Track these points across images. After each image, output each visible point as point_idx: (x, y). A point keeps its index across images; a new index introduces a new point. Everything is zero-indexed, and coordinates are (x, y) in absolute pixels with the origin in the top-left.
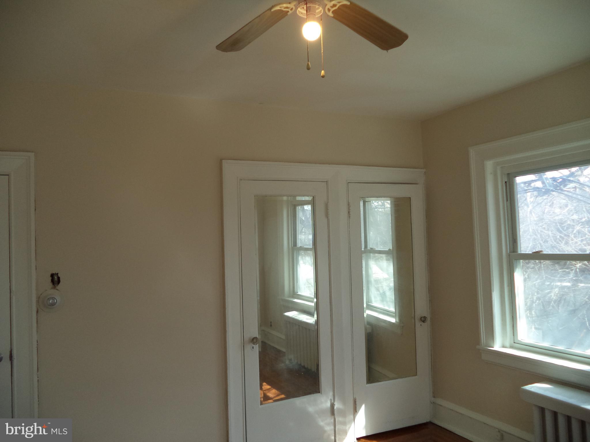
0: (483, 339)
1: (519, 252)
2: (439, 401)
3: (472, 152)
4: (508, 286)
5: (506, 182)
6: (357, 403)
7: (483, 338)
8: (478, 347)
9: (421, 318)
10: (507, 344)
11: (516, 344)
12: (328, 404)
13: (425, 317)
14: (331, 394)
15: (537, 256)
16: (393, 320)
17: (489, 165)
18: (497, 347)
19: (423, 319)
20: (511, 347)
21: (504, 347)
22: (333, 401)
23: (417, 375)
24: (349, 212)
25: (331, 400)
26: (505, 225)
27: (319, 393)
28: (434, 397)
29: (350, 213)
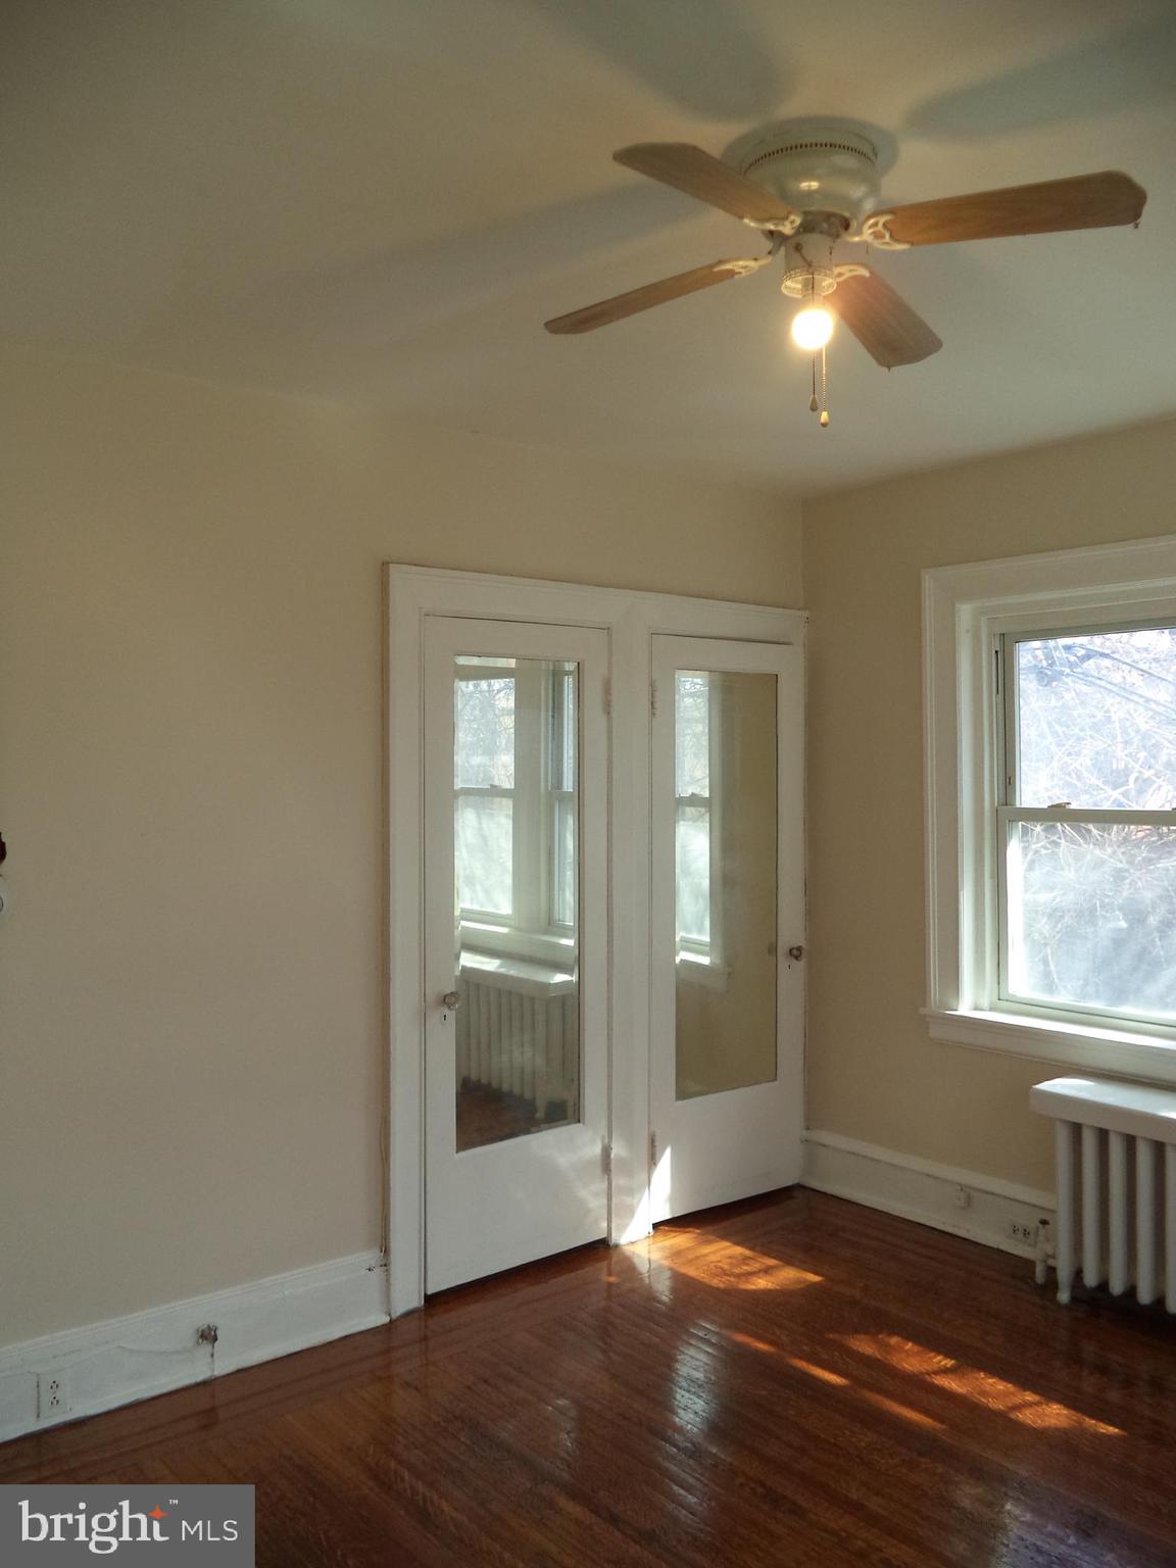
0: (935, 995)
1: (1018, 805)
2: (823, 1136)
3: (929, 581)
4: (992, 877)
5: (997, 652)
6: (657, 1143)
7: (935, 989)
8: (922, 1011)
9: (791, 950)
10: (985, 1003)
11: (1002, 1000)
12: (598, 1149)
13: (799, 949)
14: (604, 1123)
15: (1057, 814)
16: (705, 960)
17: (965, 612)
18: (964, 1009)
19: (795, 952)
20: (992, 1009)
21: (976, 1008)
22: (606, 1141)
23: (775, 1079)
24: (652, 704)
25: (603, 1137)
26: (991, 744)
27: (578, 1125)
28: (808, 1128)
29: (657, 705)
